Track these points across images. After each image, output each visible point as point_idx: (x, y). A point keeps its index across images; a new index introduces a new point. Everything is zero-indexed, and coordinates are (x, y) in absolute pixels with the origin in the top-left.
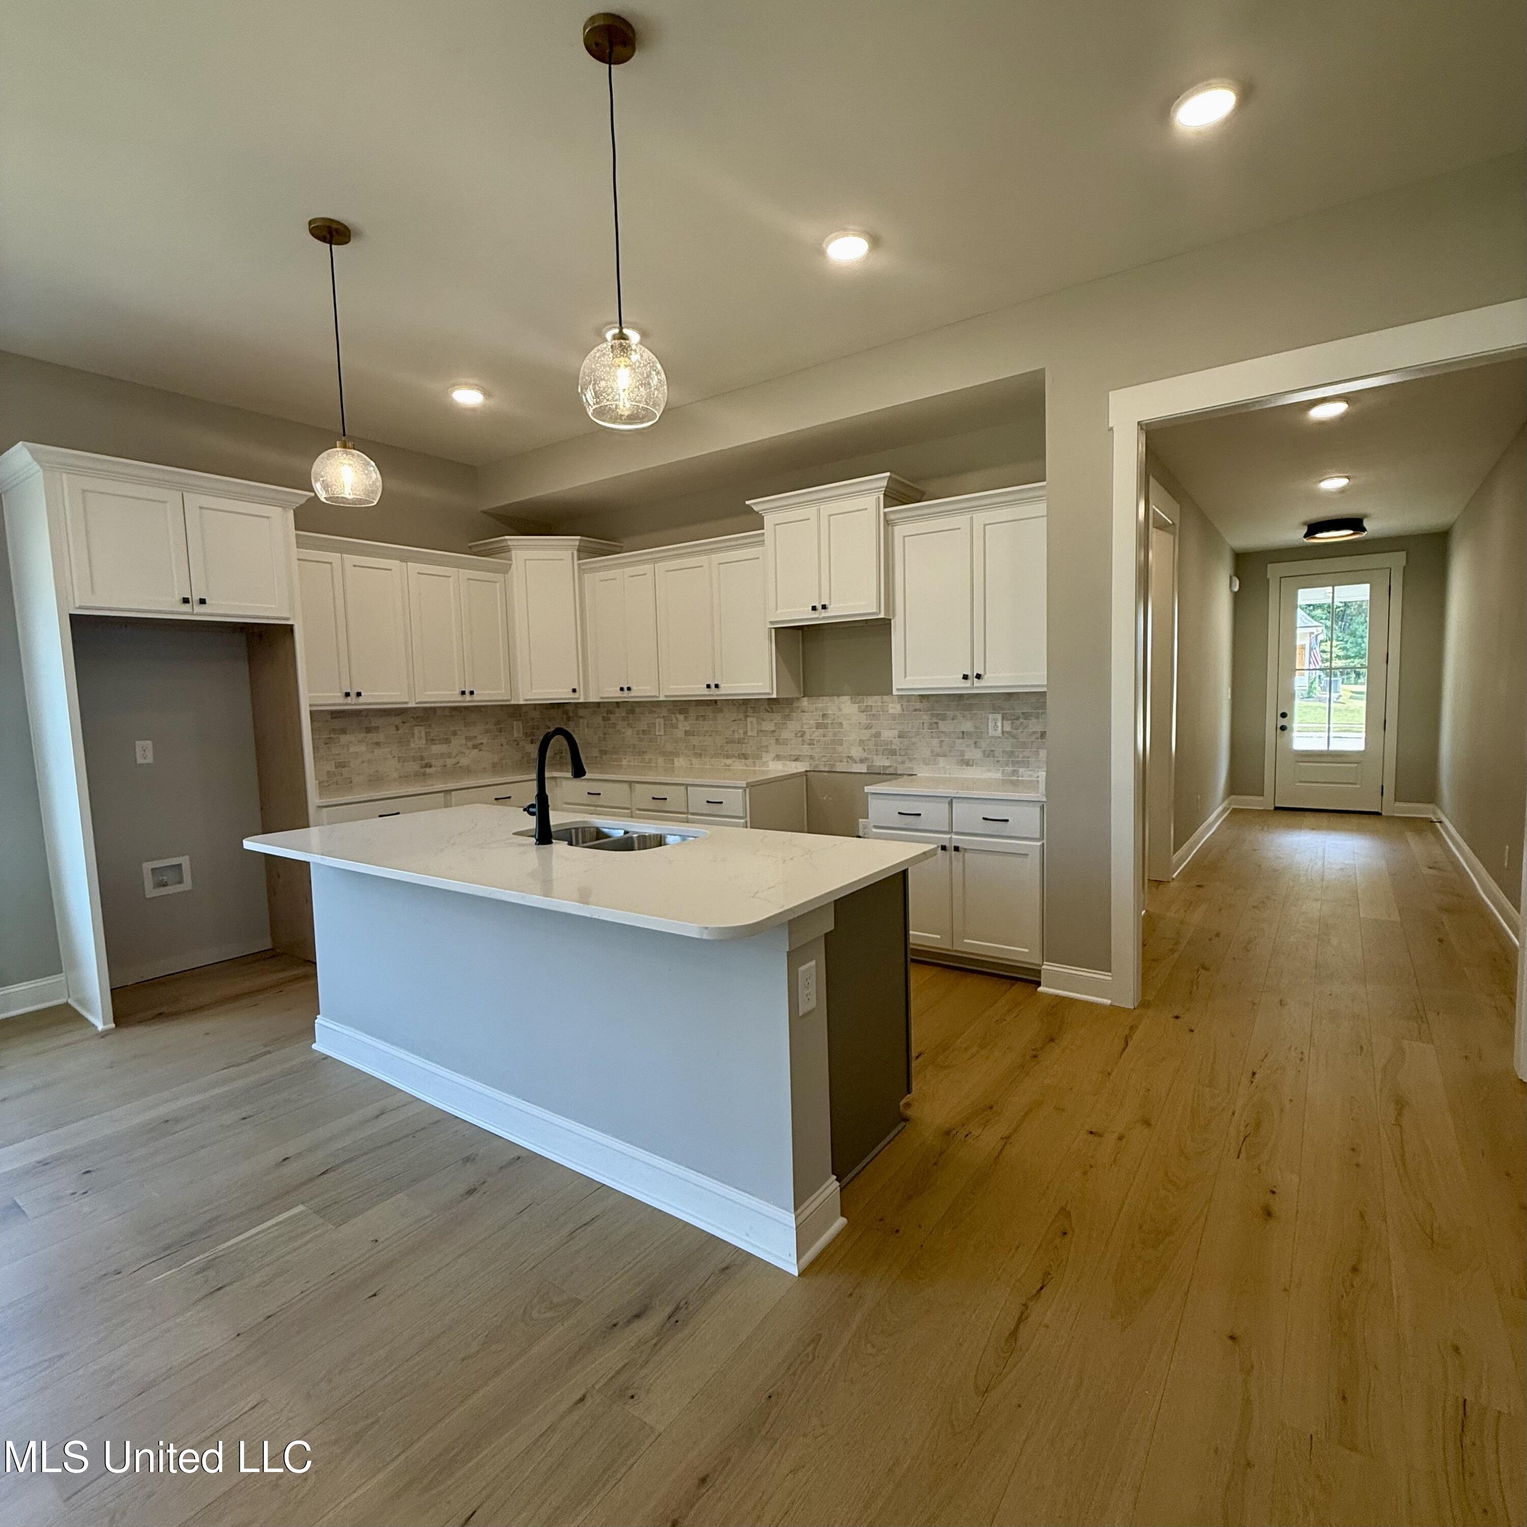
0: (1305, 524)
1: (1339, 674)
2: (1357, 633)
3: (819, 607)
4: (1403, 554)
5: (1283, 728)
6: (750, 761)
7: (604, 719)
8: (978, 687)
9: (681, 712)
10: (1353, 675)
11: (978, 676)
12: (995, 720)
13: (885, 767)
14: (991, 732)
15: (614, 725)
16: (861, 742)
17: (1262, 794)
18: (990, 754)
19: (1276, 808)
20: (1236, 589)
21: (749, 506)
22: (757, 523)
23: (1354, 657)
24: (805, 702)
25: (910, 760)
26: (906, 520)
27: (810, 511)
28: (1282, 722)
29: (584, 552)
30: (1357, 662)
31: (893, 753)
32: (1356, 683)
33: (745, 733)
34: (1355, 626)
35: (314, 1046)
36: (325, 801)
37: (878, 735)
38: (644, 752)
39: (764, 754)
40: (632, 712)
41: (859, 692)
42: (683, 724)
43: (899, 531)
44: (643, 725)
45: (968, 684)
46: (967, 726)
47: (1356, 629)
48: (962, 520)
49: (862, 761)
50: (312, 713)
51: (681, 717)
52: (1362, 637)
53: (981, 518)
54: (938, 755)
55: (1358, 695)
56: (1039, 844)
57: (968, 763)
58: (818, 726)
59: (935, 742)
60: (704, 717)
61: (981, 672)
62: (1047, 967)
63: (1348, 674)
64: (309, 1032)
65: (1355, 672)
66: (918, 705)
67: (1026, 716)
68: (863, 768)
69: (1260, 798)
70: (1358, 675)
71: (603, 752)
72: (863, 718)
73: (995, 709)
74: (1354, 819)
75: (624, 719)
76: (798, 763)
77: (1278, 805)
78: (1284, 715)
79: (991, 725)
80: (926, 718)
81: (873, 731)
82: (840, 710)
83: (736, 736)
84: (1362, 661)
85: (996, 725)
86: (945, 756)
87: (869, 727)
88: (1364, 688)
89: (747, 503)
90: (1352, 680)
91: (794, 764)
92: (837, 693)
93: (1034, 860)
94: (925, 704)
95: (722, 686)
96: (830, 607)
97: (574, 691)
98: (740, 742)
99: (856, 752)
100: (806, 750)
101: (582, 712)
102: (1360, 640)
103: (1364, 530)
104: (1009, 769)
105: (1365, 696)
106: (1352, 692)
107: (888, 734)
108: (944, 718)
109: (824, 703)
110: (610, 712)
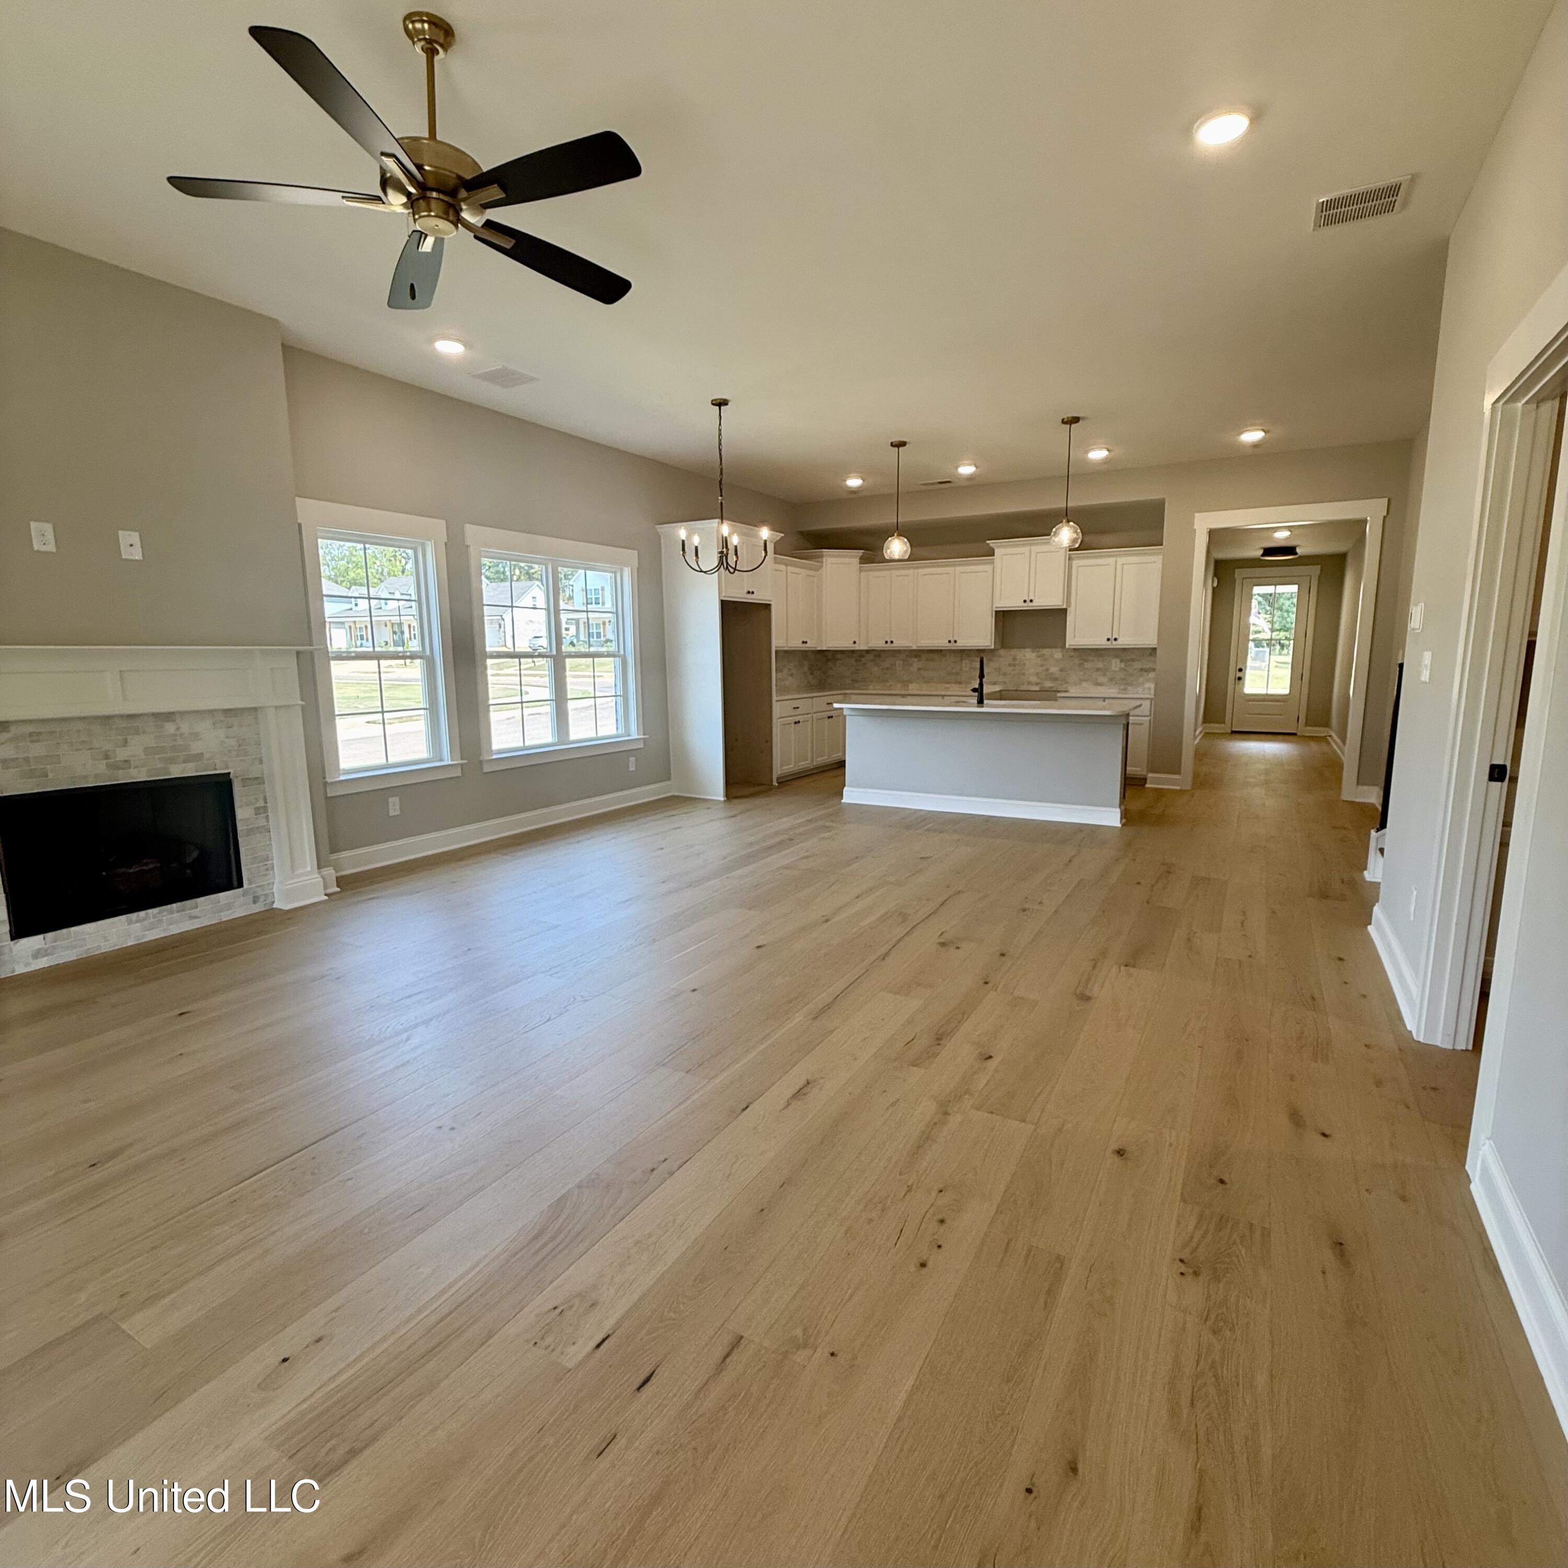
0: (1262, 548)
1: (1265, 645)
2: (1284, 608)
3: (1028, 601)
4: (1319, 567)
5: (1240, 679)
6: (963, 686)
7: (857, 661)
8: (1115, 645)
9: (916, 656)
10: (1278, 647)
11: (1116, 639)
12: (1116, 663)
13: (1051, 687)
14: (1113, 668)
15: (865, 664)
16: (1037, 674)
17: (1223, 722)
18: (1111, 680)
19: (1233, 732)
20: (1215, 585)
21: (988, 544)
22: (991, 553)
23: (1280, 630)
24: (1002, 652)
25: (1066, 683)
26: (1079, 558)
27: (1026, 549)
28: (1239, 674)
29: (864, 560)
30: (1282, 634)
31: (1056, 679)
32: (1280, 654)
33: (961, 669)
34: (1282, 601)
35: (843, 801)
36: (779, 698)
37: (1047, 670)
38: (886, 681)
39: (973, 681)
40: (879, 656)
41: (1036, 647)
42: (916, 664)
43: (1075, 563)
44: (886, 664)
45: (1109, 643)
46: (1100, 665)
47: (1283, 604)
48: (1111, 561)
49: (1037, 684)
50: (776, 652)
51: (916, 660)
52: (1288, 611)
53: (1121, 560)
54: (1082, 680)
55: (1282, 665)
56: (1148, 718)
57: (1099, 684)
58: (1010, 665)
59: (1082, 673)
60: (933, 660)
61: (1117, 637)
62: (1150, 775)
63: (1274, 645)
64: (841, 795)
65: (1280, 643)
66: (1072, 654)
67: (1133, 660)
68: (1037, 688)
69: (1223, 725)
70: (1282, 646)
71: (855, 681)
72: (1039, 661)
73: (1117, 657)
74: (1281, 737)
75: (872, 661)
76: (995, 686)
77: (1234, 729)
78: (1240, 670)
79: (1114, 665)
80: (1077, 661)
81: (1044, 668)
82: (1025, 656)
83: (954, 671)
84: (1287, 634)
85: (1116, 665)
86: (1086, 681)
87: (1042, 666)
88: (1289, 659)
89: (988, 542)
90: (1277, 651)
91: (992, 687)
92: (1022, 647)
93: (1147, 725)
94: (1077, 654)
95: (958, 642)
96: (1034, 601)
97: (855, 642)
98: (957, 674)
99: (1034, 679)
100: (1001, 679)
101: (839, 656)
102: (1285, 614)
103: (1296, 554)
104: (1123, 687)
105: (1290, 666)
106: (1278, 662)
107: (1054, 670)
108: (1086, 661)
109: (1013, 652)
110: (861, 656)
